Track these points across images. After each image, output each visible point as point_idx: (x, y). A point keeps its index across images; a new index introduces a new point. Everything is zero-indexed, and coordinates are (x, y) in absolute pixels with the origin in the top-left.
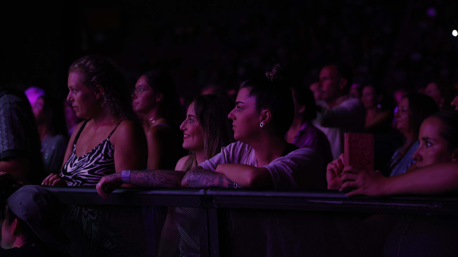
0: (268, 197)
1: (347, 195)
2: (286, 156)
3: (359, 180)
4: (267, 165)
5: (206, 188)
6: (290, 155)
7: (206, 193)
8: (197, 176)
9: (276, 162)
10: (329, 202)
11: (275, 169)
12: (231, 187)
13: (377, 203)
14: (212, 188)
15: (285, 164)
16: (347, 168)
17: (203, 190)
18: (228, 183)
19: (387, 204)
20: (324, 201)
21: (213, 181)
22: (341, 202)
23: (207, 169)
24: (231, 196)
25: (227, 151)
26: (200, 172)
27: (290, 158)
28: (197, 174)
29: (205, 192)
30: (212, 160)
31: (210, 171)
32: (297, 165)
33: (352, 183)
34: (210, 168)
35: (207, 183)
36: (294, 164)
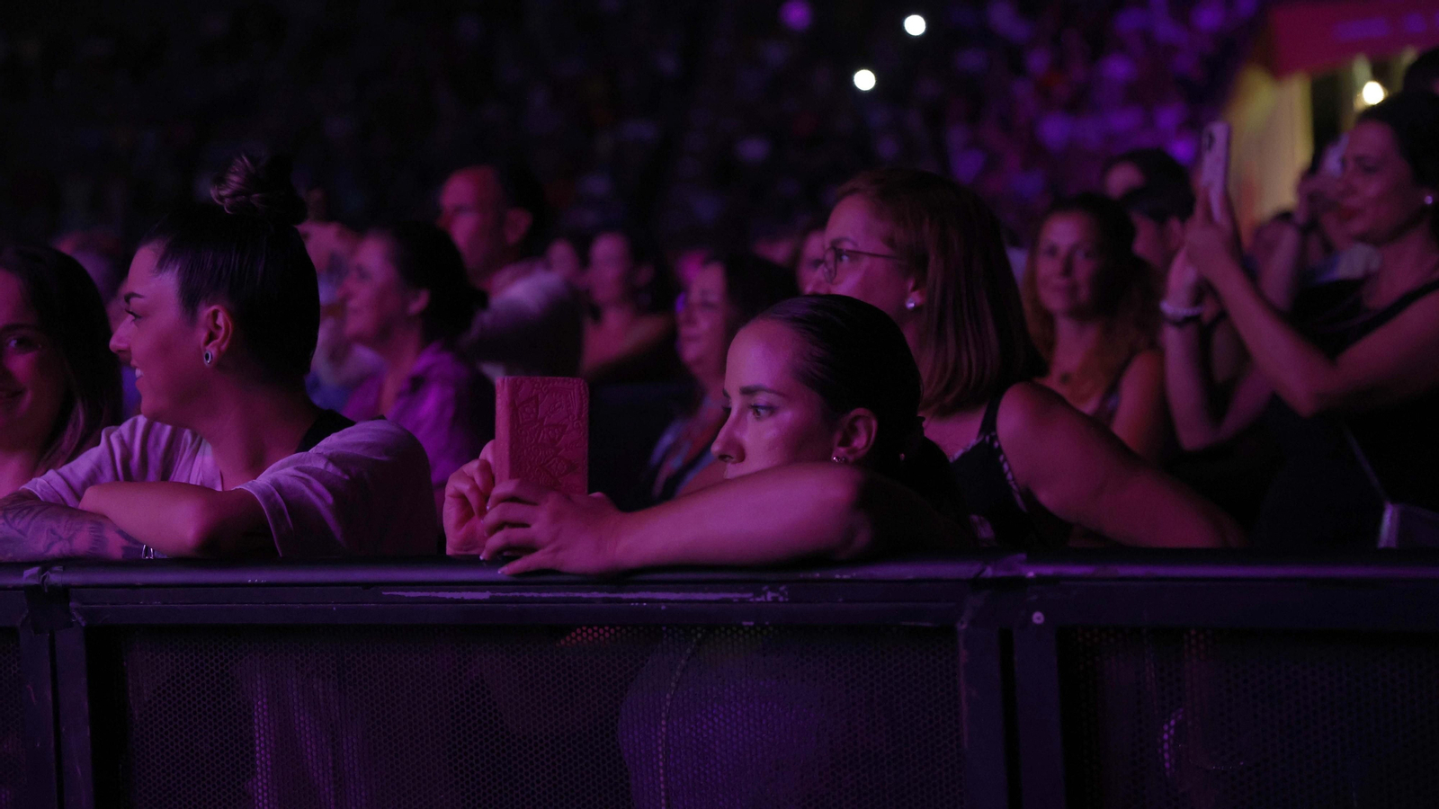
0: (253, 585)
1: (504, 571)
2: (313, 450)
3: (540, 524)
4: (250, 482)
5: (46, 564)
6: (325, 447)
7: (46, 580)
8: (17, 521)
9: (281, 471)
10: (448, 595)
11: (277, 494)
12: (134, 558)
13: (595, 595)
14: (70, 561)
15: (307, 476)
16: (504, 487)
17: (36, 570)
18: (125, 543)
19: (625, 596)
20: (433, 594)
21: (70, 540)
22: (486, 595)
23: (51, 500)
24: (132, 586)
25: (122, 442)
26: (25, 512)
27: (325, 457)
28: (14, 517)
29: (44, 578)
30: (71, 470)
31: (62, 508)
32: (347, 477)
33: (517, 534)
34: (63, 499)
35: (51, 544)
36: (339, 474)
